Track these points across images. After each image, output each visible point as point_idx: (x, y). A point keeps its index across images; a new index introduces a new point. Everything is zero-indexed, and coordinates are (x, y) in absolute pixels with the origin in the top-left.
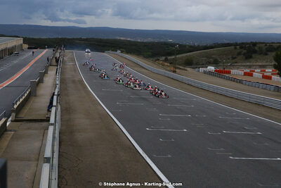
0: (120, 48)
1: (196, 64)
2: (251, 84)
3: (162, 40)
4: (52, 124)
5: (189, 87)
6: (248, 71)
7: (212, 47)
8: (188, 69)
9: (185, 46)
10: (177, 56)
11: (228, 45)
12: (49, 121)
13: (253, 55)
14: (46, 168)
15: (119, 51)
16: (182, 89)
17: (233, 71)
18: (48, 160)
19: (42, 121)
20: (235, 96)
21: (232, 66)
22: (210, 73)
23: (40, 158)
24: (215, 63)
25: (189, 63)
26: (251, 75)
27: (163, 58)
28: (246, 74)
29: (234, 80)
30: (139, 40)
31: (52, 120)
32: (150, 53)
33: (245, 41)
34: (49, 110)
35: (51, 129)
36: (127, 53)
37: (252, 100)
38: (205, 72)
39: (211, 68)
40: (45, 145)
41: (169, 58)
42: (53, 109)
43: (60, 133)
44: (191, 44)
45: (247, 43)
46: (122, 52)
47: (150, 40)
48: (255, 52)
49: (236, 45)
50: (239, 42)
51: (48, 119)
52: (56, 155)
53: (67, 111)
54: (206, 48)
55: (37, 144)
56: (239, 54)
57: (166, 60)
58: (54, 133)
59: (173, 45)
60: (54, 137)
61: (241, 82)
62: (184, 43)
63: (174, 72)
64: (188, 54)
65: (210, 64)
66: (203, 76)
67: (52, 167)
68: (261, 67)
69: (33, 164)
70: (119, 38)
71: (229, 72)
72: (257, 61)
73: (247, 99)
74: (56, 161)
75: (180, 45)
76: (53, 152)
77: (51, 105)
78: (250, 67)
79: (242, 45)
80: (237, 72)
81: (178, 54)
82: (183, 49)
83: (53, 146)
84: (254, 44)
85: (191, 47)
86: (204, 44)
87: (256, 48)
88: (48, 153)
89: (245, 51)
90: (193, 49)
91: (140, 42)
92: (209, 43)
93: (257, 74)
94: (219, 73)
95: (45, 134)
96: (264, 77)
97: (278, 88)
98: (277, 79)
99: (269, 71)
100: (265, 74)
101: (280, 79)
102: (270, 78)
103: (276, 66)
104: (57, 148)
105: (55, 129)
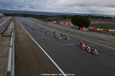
0: (31, 16)
1: (51, 21)
2: (65, 26)
3: (42, 14)
6: (64, 22)
7: (55, 16)
8: (49, 22)
10: (46, 19)
11: (60, 16)
14: (11, 49)
17: (61, 23)
18: (11, 46)
19: (9, 36)
20: (61, 29)
21: (61, 21)
22: (55, 23)
23: (9, 46)
24: (56, 20)
25: (49, 20)
28: (64, 23)
29: (61, 25)
30: (36, 14)
31: (12, 36)
32: (39, 18)
33: (63, 15)
34: (11, 33)
35: (12, 38)
36: (33, 18)
38: (54, 23)
39: (55, 22)
42: (12, 33)
45: (64, 15)
47: (39, 14)
48: (66, 18)
49: (61, 16)
50: (62, 15)
51: (11, 36)
52: (14, 45)
53: (16, 33)
54: (54, 16)
55: (8, 42)
56: (62, 18)
57: (43, 20)
59: (45, 16)
60: (13, 40)
61: (63, 25)
62: (48, 15)
63: (46, 23)
65: (55, 21)
68: (68, 21)
69: (7, 48)
70: (30, 14)
71: (60, 23)
74: (14, 47)
76: (13, 44)
77: (12, 32)
79: (63, 16)
80: (62, 23)
82: (48, 17)
83: (13, 43)
84: (66, 16)
87: (67, 17)
88: (11, 45)
89: (64, 17)
92: (55, 15)
93: (67, 23)
94: (57, 23)
95: (10, 40)
96: (69, 24)
97: (72, 27)
98: (72, 25)
99: (70, 22)
100: (69, 23)
101: (73, 25)
102: (70, 24)
103: (71, 21)
104: (14, 43)
105: (13, 38)
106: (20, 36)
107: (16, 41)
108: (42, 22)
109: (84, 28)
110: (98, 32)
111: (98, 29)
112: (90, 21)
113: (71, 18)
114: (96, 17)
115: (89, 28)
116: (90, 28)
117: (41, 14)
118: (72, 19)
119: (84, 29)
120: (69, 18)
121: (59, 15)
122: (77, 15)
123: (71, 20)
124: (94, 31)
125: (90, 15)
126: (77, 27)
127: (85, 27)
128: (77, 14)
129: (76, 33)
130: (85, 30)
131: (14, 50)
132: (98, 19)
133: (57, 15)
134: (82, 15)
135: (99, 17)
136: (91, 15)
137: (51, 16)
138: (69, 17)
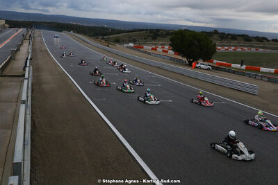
0: (72, 30)
1: (122, 42)
2: (155, 55)
3: (100, 26)
4: (26, 79)
5: (117, 56)
6: (154, 47)
7: (132, 31)
8: (117, 45)
9: (115, 30)
10: (110, 36)
11: (143, 30)
13: (158, 38)
14: (23, 107)
15: (72, 32)
17: (145, 47)
18: (24, 102)
19: (20, 76)
20: (145, 62)
21: (145, 44)
22: (130, 48)
23: (18, 101)
24: (134, 41)
25: (117, 41)
26: (155, 49)
27: (101, 37)
28: (152, 49)
29: (145, 52)
30: (85, 25)
31: (26, 76)
32: (92, 34)
34: (24, 69)
35: (26, 81)
36: (78, 33)
37: (156, 65)
38: (127, 47)
39: (131, 45)
41: (105, 37)
42: (27, 69)
43: (32, 85)
44: (119, 29)
45: (154, 30)
46: (74, 32)
47: (93, 25)
48: (159, 35)
49: (147, 30)
50: (149, 28)
51: (24, 76)
52: (30, 99)
53: (36, 70)
54: (128, 32)
55: (16, 92)
56: (149, 36)
57: (103, 38)
58: (28, 84)
59: (107, 29)
60: (28, 87)
61: (149, 54)
62: (115, 28)
63: (108, 46)
65: (130, 42)
66: (125, 49)
67: (27, 106)
68: (162, 45)
69: (14, 104)
71: (142, 48)
72: (159, 41)
73: (153, 64)
74: (29, 103)
75: (112, 29)
76: (27, 97)
77: (26, 66)
78: (155, 44)
79: (151, 31)
80: (147, 48)
82: (114, 32)
83: (27, 92)
84: (158, 30)
86: (127, 29)
87: (159, 33)
88: (24, 98)
89: (152, 35)
90: (119, 32)
92: (131, 28)
93: (159, 49)
94: (136, 48)
95: (21, 86)
96: (163, 51)
97: (171, 59)
98: (171, 52)
99: (167, 47)
100: (164, 49)
101: (173, 53)
102: (167, 52)
103: (170, 45)
104: (30, 94)
105: (28, 82)
106: (46, 76)
107: (36, 88)
108: (100, 45)
109: (200, 61)
110: (234, 72)
111: (233, 65)
112: (215, 45)
113: (170, 37)
114: (229, 37)
115: (212, 62)
116: (215, 61)
117: (96, 26)
118: (171, 40)
119: (201, 64)
120: (165, 37)
121: (141, 28)
122: (185, 30)
123: (170, 42)
124: (224, 70)
125: (216, 32)
126: (185, 59)
127: (204, 61)
128: (185, 28)
129: (182, 72)
130: (202, 66)
131: (29, 112)
132: (235, 42)
133: (137, 28)
134: (197, 31)
135: (238, 35)
136: (219, 31)
137: (122, 29)
138: (164, 33)
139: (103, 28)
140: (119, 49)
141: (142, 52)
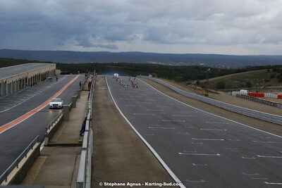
0: (151, 72)
1: (229, 87)
3: (193, 64)
4: (85, 149)
5: (218, 110)
7: (244, 71)
8: (220, 92)
9: (217, 69)
10: (209, 80)
11: (262, 68)
12: (81, 145)
15: (150, 76)
16: (215, 113)
17: (267, 94)
18: (80, 185)
19: (74, 145)
21: (266, 89)
22: (243, 96)
23: (72, 183)
24: (248, 86)
25: (221, 87)
27: (196, 81)
28: (280, 97)
29: (268, 103)
30: (171, 65)
31: (85, 145)
32: (182, 77)
34: (81, 135)
35: (84, 153)
36: (159, 77)
38: (237, 96)
39: (244, 92)
40: (78, 170)
41: (201, 81)
42: (86, 134)
43: (92, 158)
46: (153, 76)
47: (184, 64)
49: (269, 67)
50: (272, 65)
52: (88, 180)
53: (99, 135)
54: (238, 71)
55: (70, 169)
56: (273, 77)
57: (198, 84)
58: (87, 158)
59: (204, 68)
60: (86, 162)
61: (275, 105)
62: (216, 67)
63: (206, 95)
64: (220, 77)
65: (243, 87)
66: (235, 99)
70: (150, 62)
71: (263, 96)
74: (88, 186)
75: (212, 69)
76: (86, 177)
77: (83, 130)
79: (276, 68)
80: (270, 95)
81: (210, 78)
82: (215, 72)
83: (86, 170)
85: (223, 70)
86: (236, 67)
88: (81, 178)
90: (224, 72)
91: (172, 67)
92: (241, 66)
94: (252, 97)
95: (77, 159)
104: (89, 173)
105: (87, 154)
106: (112, 144)
108: (194, 95)
117: (188, 64)
121: (259, 65)
133: (252, 65)
137: (228, 68)
139: (197, 68)
140: (224, 99)
141: (263, 102)
